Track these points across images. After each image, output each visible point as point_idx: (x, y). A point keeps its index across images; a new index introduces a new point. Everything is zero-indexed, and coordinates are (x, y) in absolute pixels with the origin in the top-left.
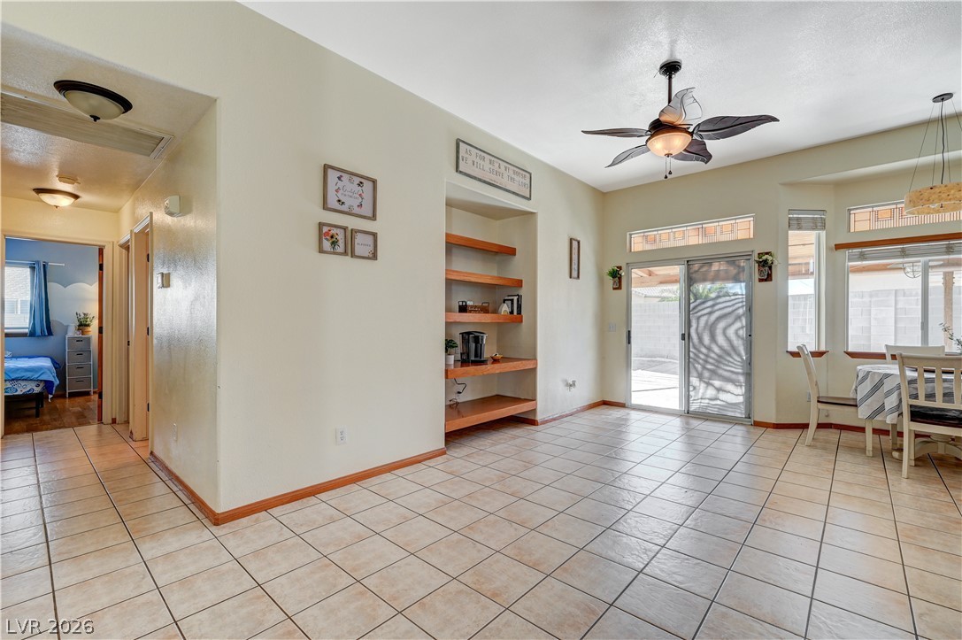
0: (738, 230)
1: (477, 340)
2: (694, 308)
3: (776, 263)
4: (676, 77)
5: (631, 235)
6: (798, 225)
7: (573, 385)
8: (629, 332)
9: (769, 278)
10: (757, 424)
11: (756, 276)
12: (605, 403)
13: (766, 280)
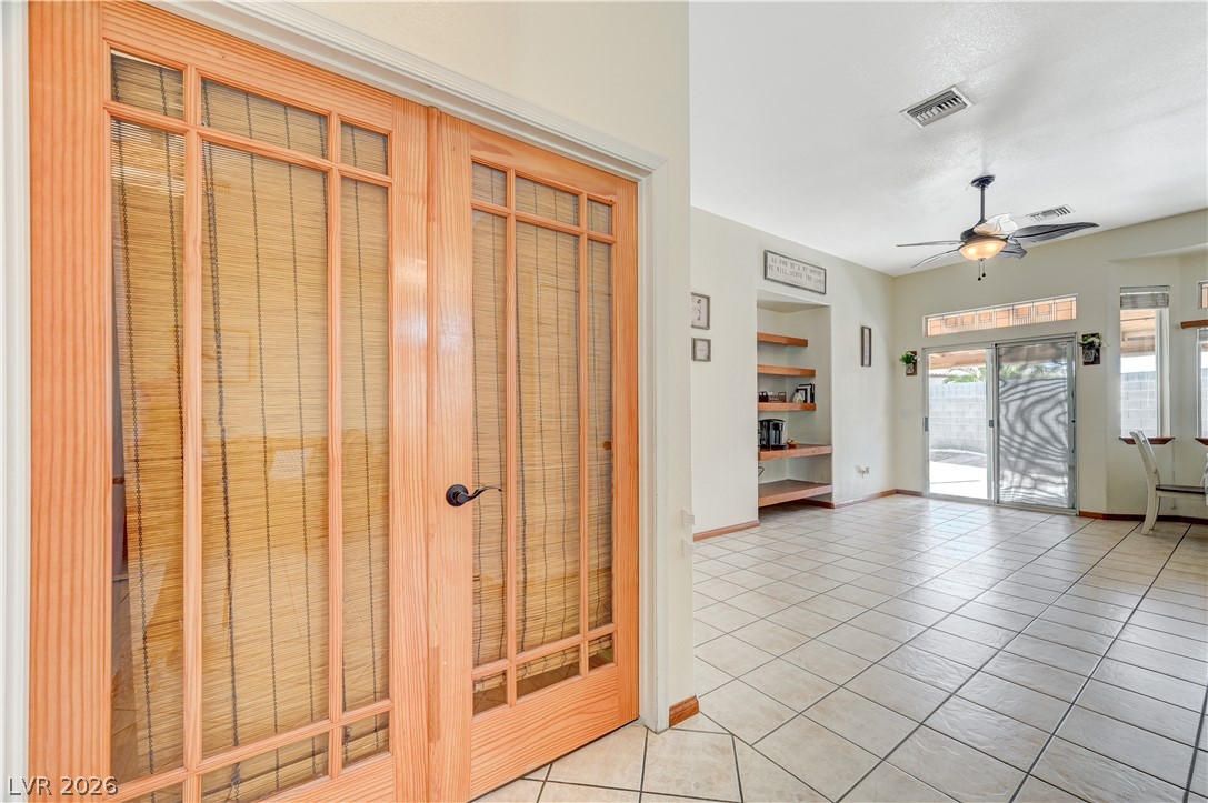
0: (1059, 310)
1: (777, 427)
2: (1003, 392)
3: (1104, 345)
4: (989, 189)
5: (927, 319)
6: (1134, 303)
7: (867, 471)
8: (927, 419)
9: (1096, 360)
10: (1083, 515)
11: (1081, 359)
12: (898, 492)
13: (1092, 363)
